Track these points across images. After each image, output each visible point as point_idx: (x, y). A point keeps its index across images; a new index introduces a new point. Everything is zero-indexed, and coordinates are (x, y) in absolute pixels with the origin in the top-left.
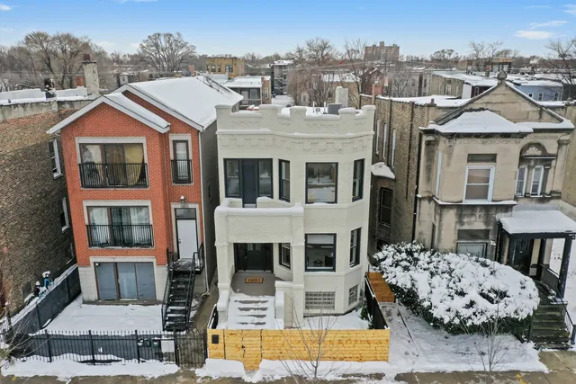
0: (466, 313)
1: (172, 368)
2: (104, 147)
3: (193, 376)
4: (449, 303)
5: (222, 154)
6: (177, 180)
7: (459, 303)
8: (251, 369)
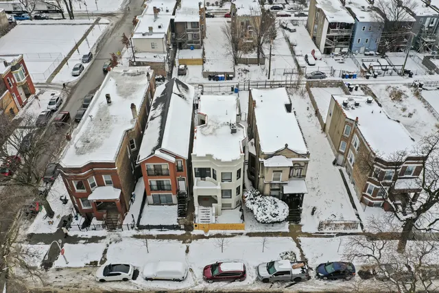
0: (265, 220)
1: (184, 232)
2: (154, 165)
3: (190, 235)
4: (262, 217)
5: (194, 166)
6: (178, 171)
7: (264, 217)
8: (206, 232)
